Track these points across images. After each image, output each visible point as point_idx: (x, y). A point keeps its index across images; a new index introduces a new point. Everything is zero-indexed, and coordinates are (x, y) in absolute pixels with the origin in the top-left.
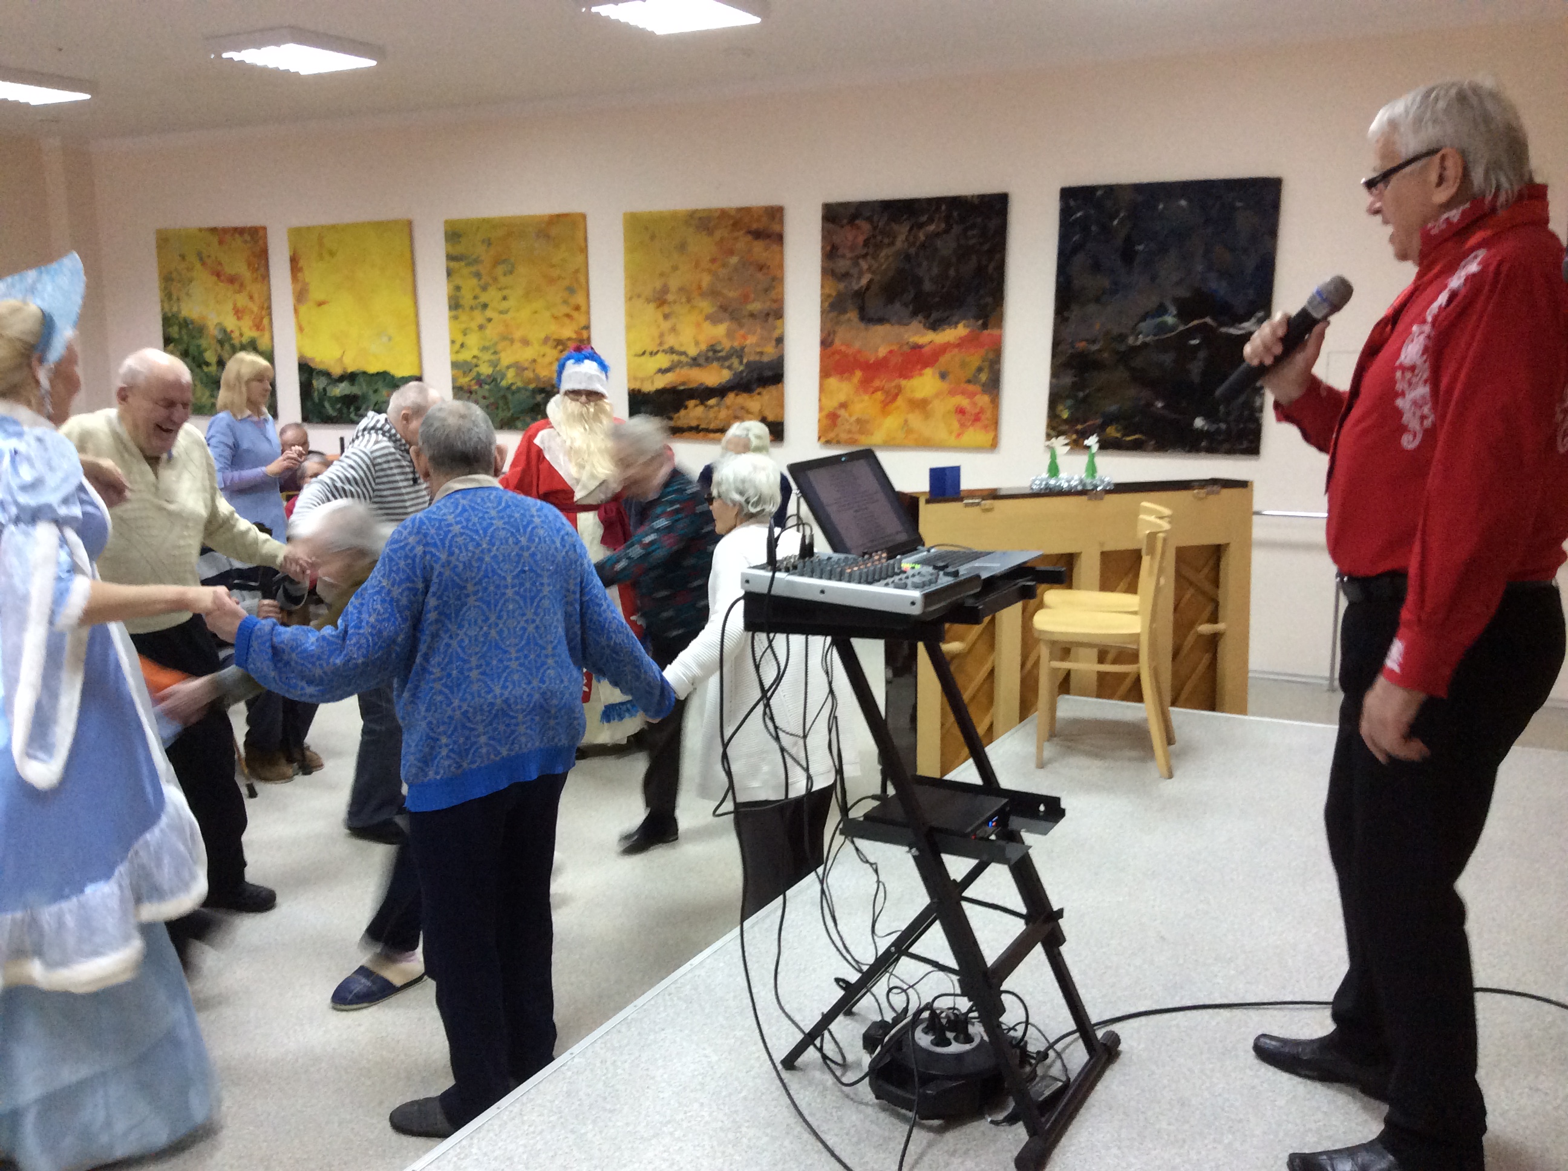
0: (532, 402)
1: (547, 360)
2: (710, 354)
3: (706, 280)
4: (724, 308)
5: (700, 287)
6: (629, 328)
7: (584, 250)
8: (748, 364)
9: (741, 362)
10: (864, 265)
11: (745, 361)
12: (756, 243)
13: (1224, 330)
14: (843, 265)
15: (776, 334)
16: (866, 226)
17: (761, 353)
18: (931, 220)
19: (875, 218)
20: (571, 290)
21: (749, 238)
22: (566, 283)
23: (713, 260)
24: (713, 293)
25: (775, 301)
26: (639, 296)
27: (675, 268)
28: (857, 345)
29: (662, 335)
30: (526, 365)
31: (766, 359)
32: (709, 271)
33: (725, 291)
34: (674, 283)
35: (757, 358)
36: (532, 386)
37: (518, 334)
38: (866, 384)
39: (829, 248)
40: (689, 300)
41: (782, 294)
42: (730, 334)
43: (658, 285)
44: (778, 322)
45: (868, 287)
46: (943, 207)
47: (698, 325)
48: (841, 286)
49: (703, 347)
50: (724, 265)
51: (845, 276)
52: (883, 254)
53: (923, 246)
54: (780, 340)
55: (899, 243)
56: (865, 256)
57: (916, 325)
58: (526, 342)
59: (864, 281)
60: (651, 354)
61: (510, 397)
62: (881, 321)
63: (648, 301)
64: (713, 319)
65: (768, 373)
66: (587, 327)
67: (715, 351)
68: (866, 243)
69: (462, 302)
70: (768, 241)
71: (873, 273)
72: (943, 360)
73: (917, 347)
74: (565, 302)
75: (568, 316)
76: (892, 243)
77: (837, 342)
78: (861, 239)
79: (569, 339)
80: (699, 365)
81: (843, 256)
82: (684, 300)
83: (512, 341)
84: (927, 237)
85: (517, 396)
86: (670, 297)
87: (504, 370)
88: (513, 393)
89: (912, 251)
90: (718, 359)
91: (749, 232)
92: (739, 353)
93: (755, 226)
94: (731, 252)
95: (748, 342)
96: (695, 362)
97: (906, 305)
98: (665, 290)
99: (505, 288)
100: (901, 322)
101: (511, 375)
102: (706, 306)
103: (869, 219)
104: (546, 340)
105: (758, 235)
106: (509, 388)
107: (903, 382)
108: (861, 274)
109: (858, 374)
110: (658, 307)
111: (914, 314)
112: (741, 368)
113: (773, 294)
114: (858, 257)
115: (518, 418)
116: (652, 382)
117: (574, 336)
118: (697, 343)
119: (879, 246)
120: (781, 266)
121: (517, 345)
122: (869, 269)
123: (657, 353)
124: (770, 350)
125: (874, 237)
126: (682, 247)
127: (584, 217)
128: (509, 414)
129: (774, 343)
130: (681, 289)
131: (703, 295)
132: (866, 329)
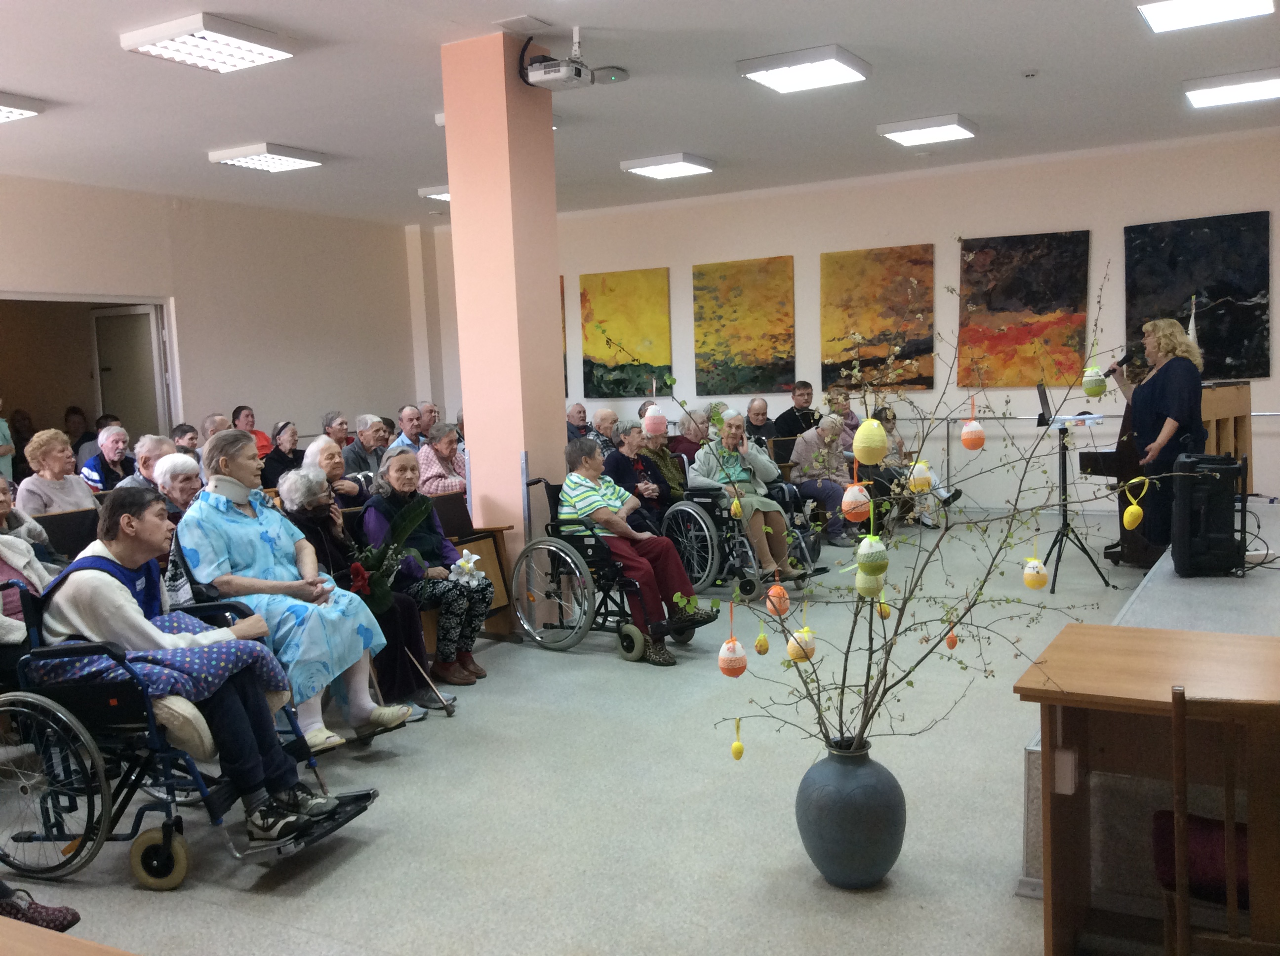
0: (752, 375)
1: (764, 348)
2: (882, 337)
3: (879, 292)
4: (892, 308)
5: (874, 296)
6: (823, 324)
7: (792, 279)
8: (909, 342)
9: (904, 341)
10: (990, 276)
11: (906, 340)
12: (914, 267)
13: (1240, 303)
14: (976, 276)
15: (929, 322)
16: (993, 253)
17: (918, 335)
18: (1037, 248)
19: (999, 248)
20: (782, 304)
21: (910, 264)
22: (779, 299)
23: (884, 280)
24: (884, 299)
25: (926, 302)
26: (831, 304)
27: (857, 286)
28: (986, 325)
29: (847, 327)
30: (749, 352)
31: (921, 338)
32: (882, 286)
33: (893, 298)
34: (856, 294)
35: (915, 338)
36: (752, 366)
37: (743, 334)
38: (991, 349)
39: (966, 267)
40: (867, 305)
41: (932, 297)
42: (895, 324)
43: (845, 296)
44: (930, 315)
45: (994, 288)
46: (1046, 240)
47: (873, 319)
48: (975, 290)
49: (877, 333)
50: (892, 282)
51: (978, 283)
52: (1004, 269)
53: (1032, 264)
54: (931, 326)
55: (1016, 262)
56: (991, 271)
57: (1027, 311)
58: (749, 338)
59: (991, 285)
60: (839, 340)
61: (736, 373)
62: (1002, 310)
63: (838, 307)
64: (884, 315)
65: (922, 347)
66: (793, 326)
67: (885, 335)
68: (992, 263)
69: (704, 316)
70: (923, 266)
71: (996, 280)
72: (1047, 332)
73: (1027, 325)
74: (778, 311)
75: (780, 320)
76: (1011, 262)
77: (972, 325)
78: (988, 261)
79: (780, 334)
80: (874, 345)
81: (976, 271)
82: (863, 304)
83: (739, 338)
84: (1034, 257)
85: (742, 373)
86: (853, 304)
87: (733, 356)
88: (740, 370)
89: (1025, 266)
90: (887, 340)
91: (910, 261)
92: (902, 335)
93: (914, 257)
94: (897, 274)
95: (909, 328)
96: (871, 343)
97: (1020, 300)
98: (850, 299)
99: (736, 305)
100: (1016, 310)
101: (738, 360)
102: (879, 308)
103: (995, 249)
104: (763, 336)
105: (916, 262)
106: (736, 368)
107: (1018, 347)
108: (989, 281)
109: (986, 342)
110: (845, 310)
111: (1026, 305)
112: (905, 344)
113: (927, 298)
114: (986, 272)
115: (742, 387)
116: (840, 357)
117: (784, 332)
118: (872, 331)
119: (1002, 264)
120: (932, 280)
121: (743, 340)
122: (995, 279)
123: (843, 339)
124: (925, 332)
125: (998, 259)
126: (862, 273)
127: (792, 257)
128: (736, 385)
129: (927, 328)
130: (862, 298)
131: (876, 300)
132: (993, 315)
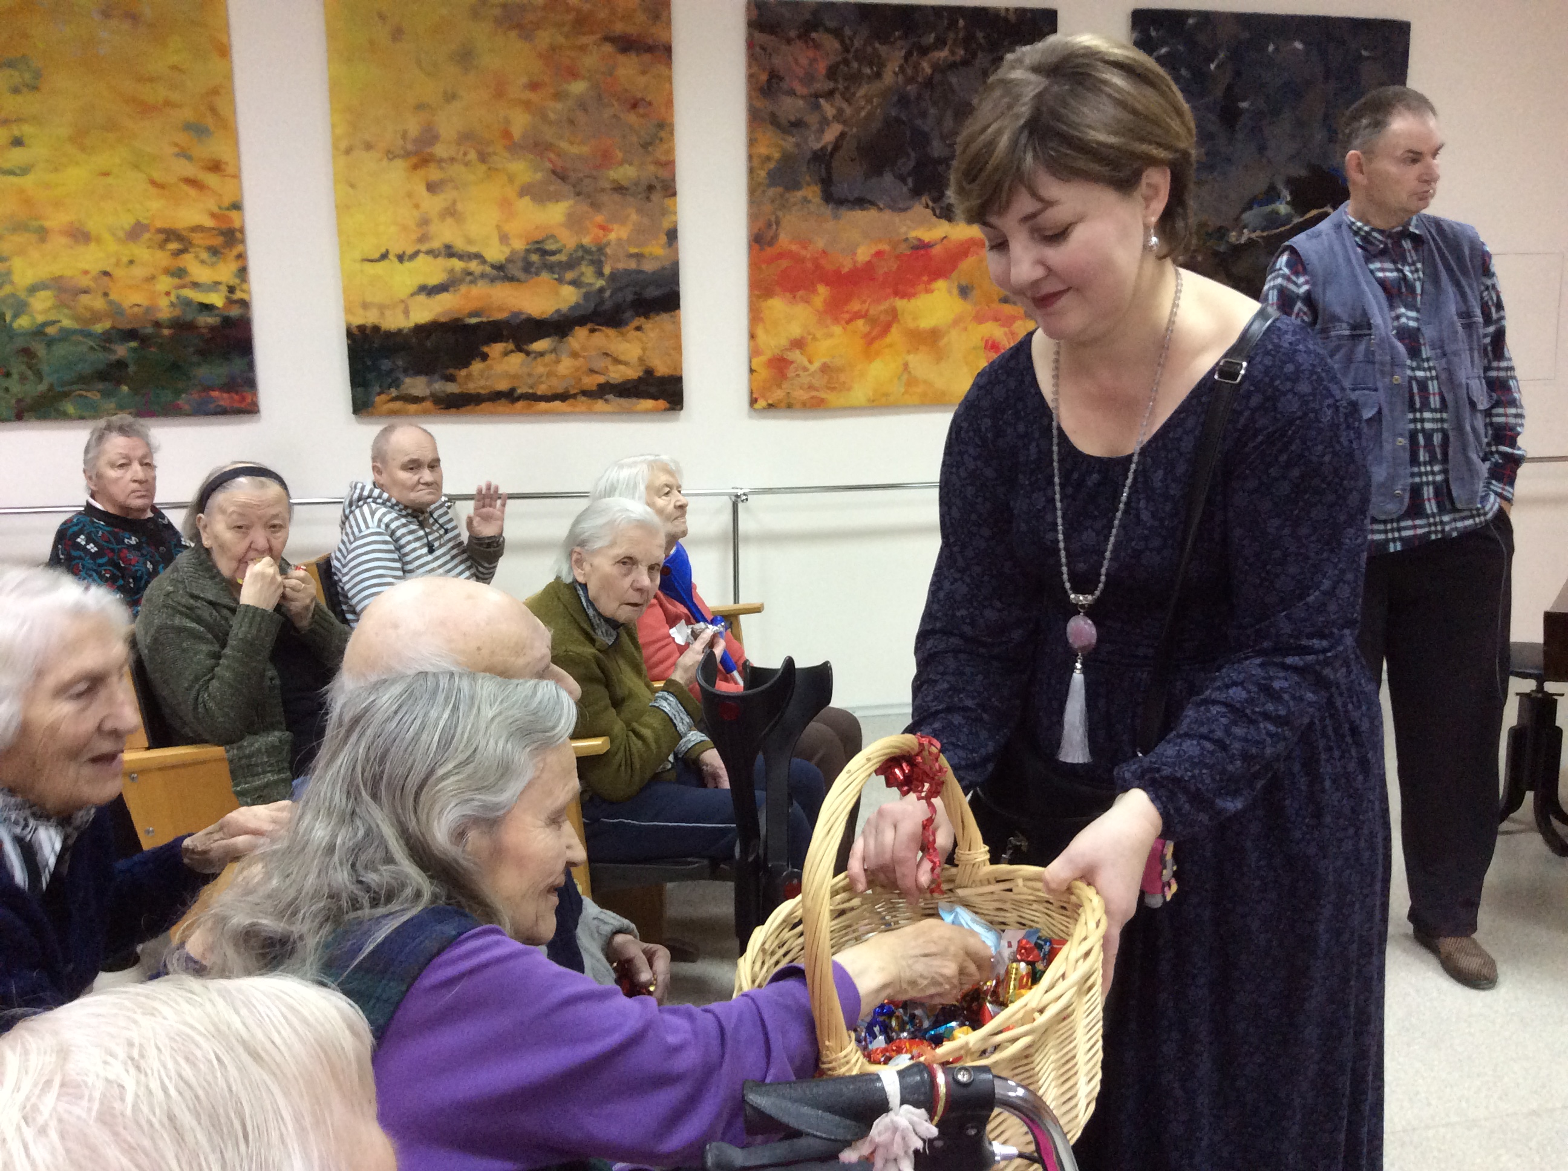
0: (101, 358)
1: (139, 272)
2: (534, 258)
3: (520, 122)
4: (560, 175)
5: (507, 134)
6: (342, 209)
7: (224, 51)
8: (613, 277)
9: (600, 274)
10: (829, 110)
11: (607, 270)
12: (621, 58)
14: (790, 106)
15: (666, 225)
16: (832, 44)
17: (639, 256)
18: (940, 43)
19: (848, 32)
20: (197, 130)
21: (608, 48)
22: (187, 114)
23: (534, 86)
24: (537, 147)
25: (658, 163)
26: (368, 147)
27: (450, 97)
28: (820, 243)
29: (425, 222)
30: (85, 282)
31: (649, 267)
32: (527, 105)
33: (564, 145)
34: (449, 124)
35: (633, 265)
36: (99, 328)
37: (57, 220)
38: (835, 309)
39: (764, 77)
40: (483, 158)
41: (671, 151)
42: (573, 222)
43: (413, 126)
44: (668, 202)
45: (837, 146)
46: (961, 23)
47: (505, 204)
48: (789, 143)
49: (519, 245)
50: (558, 96)
51: (798, 124)
52: (861, 92)
53: (929, 83)
54: (672, 235)
55: (889, 77)
56: (830, 94)
57: (919, 209)
58: (80, 235)
59: (830, 135)
60: (401, 258)
61: (40, 349)
62: (861, 203)
63: (391, 155)
64: (537, 194)
65: (652, 292)
66: (237, 206)
67: (544, 253)
68: (832, 73)
70: (647, 57)
71: (844, 123)
72: (966, 264)
73: (922, 247)
74: (184, 154)
75: (192, 182)
76: (878, 75)
77: (784, 240)
78: (822, 67)
79: (198, 229)
80: (511, 279)
81: (792, 93)
82: (472, 155)
83: (43, 234)
84: (935, 67)
85: (60, 350)
86: (440, 150)
87: (22, 295)
88: (50, 342)
89: (911, 89)
90: (550, 268)
91: (608, 39)
92: (595, 256)
93: (619, 28)
94: (573, 74)
95: (612, 236)
96: (502, 272)
97: (903, 179)
98: (429, 136)
99: (19, 120)
100: (897, 207)
101: (41, 306)
102: (522, 169)
103: (837, 33)
104: (136, 232)
105: (627, 45)
106: (39, 332)
107: (900, 304)
108: (824, 122)
109: (823, 290)
110: (415, 167)
111: (916, 193)
112: (600, 283)
113: (659, 154)
114: (817, 96)
115: (66, 395)
116: (406, 312)
117: (209, 223)
118: (504, 238)
119: (855, 78)
120: (669, 103)
121: (58, 242)
122: (839, 117)
123: (415, 254)
124: (656, 249)
125: (846, 62)
126: (465, 57)
128: (42, 387)
129: (663, 239)
130: (466, 137)
131: (514, 148)
132: (836, 217)
